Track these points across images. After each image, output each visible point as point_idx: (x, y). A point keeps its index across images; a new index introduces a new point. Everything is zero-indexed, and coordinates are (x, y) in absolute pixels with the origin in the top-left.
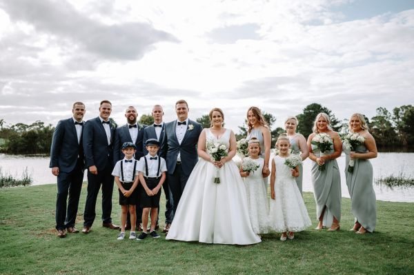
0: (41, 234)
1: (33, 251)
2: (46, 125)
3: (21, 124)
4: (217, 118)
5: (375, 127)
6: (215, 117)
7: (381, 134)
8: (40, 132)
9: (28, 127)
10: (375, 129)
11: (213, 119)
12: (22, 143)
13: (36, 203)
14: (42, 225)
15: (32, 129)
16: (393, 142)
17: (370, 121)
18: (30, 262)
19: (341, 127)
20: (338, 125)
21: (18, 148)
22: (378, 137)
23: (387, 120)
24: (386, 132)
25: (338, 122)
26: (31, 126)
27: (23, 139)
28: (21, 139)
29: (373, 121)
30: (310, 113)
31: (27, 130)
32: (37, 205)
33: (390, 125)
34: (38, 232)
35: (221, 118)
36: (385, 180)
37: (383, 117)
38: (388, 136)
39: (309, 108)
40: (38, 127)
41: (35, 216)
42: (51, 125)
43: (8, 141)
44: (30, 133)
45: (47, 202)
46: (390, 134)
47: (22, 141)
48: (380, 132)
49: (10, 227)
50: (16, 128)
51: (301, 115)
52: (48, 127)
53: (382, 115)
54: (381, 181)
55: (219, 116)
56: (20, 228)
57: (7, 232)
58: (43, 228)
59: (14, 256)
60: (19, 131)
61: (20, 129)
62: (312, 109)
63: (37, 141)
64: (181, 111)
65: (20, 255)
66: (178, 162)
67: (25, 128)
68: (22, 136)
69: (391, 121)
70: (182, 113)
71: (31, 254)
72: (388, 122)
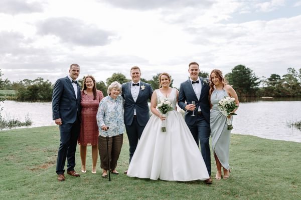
0: (34, 169)
1: (27, 184)
2: (44, 81)
3: (27, 80)
4: (164, 81)
5: (285, 82)
6: (163, 80)
7: (289, 88)
8: (40, 86)
9: (32, 82)
10: (285, 84)
11: (162, 81)
12: (27, 94)
13: (33, 143)
14: (35, 161)
15: (35, 83)
16: (299, 94)
17: (282, 78)
18: (23, 195)
19: (259, 82)
20: (257, 81)
21: (25, 97)
22: (288, 90)
23: (294, 77)
24: (294, 86)
25: (257, 79)
26: (34, 81)
27: (28, 91)
28: (27, 90)
29: (284, 78)
30: (237, 72)
31: (32, 84)
32: (34, 144)
33: (297, 81)
34: (32, 168)
35: (168, 81)
36: (295, 124)
37: (292, 75)
38: (295, 89)
39: (236, 68)
40: (39, 81)
41: (31, 153)
42: (48, 80)
43: (18, 92)
44: (33, 86)
45: (41, 141)
46: (296, 88)
47: (28, 92)
48: (289, 86)
49: (12, 163)
50: (23, 82)
51: (230, 73)
52: (46, 82)
53: (291, 73)
54: (293, 125)
55: (166, 79)
56: (19, 164)
57: (9, 167)
58: (36, 164)
59: (12, 189)
60: (26, 85)
61: (26, 83)
62: (238, 69)
63: (38, 92)
64: (135, 75)
65: (16, 188)
66: (135, 116)
67: (30, 83)
68: (28, 89)
69: (298, 78)
70: (136, 76)
71: (25, 187)
72: (295, 78)
